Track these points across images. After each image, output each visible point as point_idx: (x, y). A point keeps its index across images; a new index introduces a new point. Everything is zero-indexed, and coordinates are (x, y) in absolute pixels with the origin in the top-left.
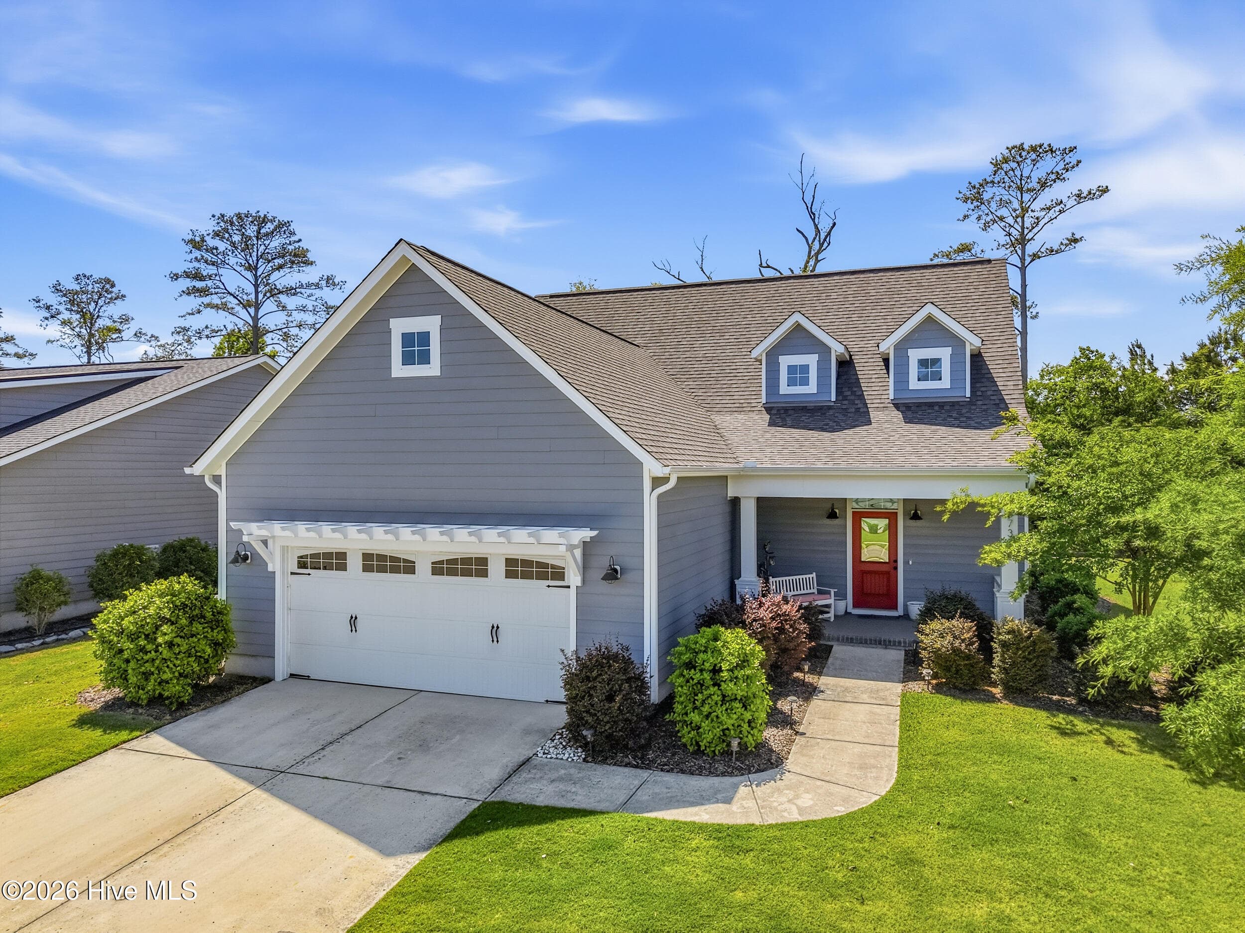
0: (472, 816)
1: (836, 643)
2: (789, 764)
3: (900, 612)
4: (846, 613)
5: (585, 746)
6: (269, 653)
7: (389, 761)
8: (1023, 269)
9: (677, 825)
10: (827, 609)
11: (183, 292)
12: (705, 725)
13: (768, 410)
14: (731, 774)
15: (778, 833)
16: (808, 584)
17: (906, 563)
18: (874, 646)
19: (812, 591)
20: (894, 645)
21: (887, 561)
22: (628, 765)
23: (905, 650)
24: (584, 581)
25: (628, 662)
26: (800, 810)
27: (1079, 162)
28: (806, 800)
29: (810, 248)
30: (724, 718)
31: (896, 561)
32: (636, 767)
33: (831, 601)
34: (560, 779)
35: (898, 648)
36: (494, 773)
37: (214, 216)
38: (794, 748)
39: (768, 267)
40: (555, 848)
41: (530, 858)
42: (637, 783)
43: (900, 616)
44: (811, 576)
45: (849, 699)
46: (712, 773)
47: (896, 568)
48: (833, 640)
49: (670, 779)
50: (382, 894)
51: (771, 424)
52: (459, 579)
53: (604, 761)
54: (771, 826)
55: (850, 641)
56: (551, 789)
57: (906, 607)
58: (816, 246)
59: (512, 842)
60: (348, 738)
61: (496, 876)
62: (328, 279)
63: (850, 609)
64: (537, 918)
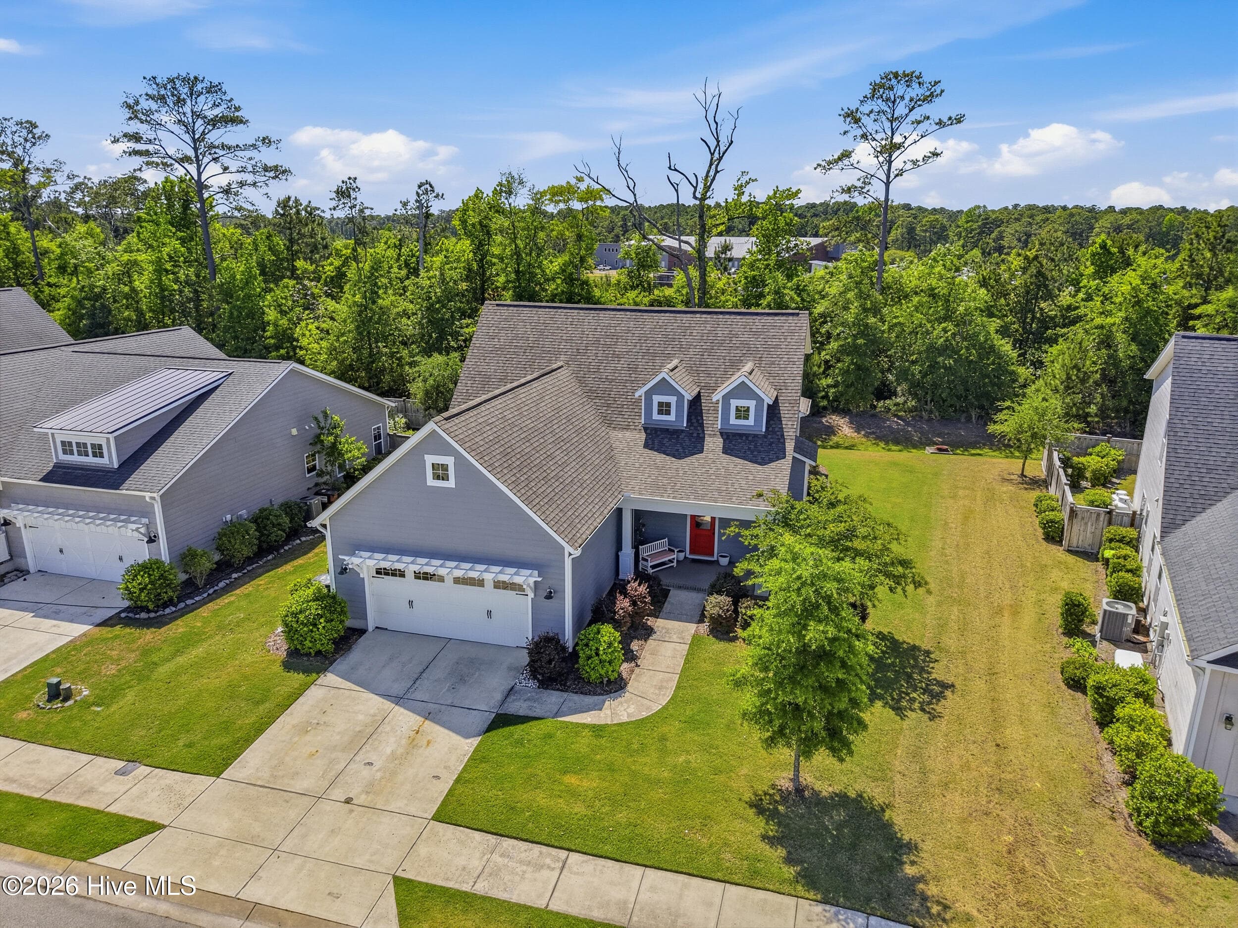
0: (493, 722)
1: (673, 588)
2: (629, 688)
3: (715, 558)
4: (685, 558)
5: (538, 681)
6: (364, 617)
7: (448, 690)
8: (887, 184)
9: (578, 725)
11: (124, 152)
12: (592, 673)
13: (646, 429)
14: (602, 695)
15: (616, 728)
16: (662, 545)
17: (720, 532)
18: (692, 591)
19: (665, 549)
20: (703, 591)
21: (710, 529)
22: (558, 690)
24: (535, 595)
25: (558, 641)
26: (629, 715)
27: (942, 91)
28: (631, 710)
29: (712, 154)
30: (600, 670)
31: (714, 531)
32: (562, 691)
33: (675, 556)
34: (528, 699)
36: (498, 696)
37: (144, 78)
38: (633, 676)
39: (675, 170)
40: (530, 738)
41: (520, 743)
42: (562, 701)
43: (715, 561)
44: (664, 541)
45: (666, 639)
46: (595, 694)
47: (714, 534)
48: (670, 586)
49: (576, 697)
50: (466, 760)
51: (646, 446)
52: (468, 587)
53: (546, 688)
54: (615, 724)
55: (680, 588)
56: (525, 705)
57: (718, 556)
58: (716, 156)
59: (511, 735)
60: (424, 675)
61: (509, 751)
62: (264, 139)
63: (688, 555)
64: (526, 768)
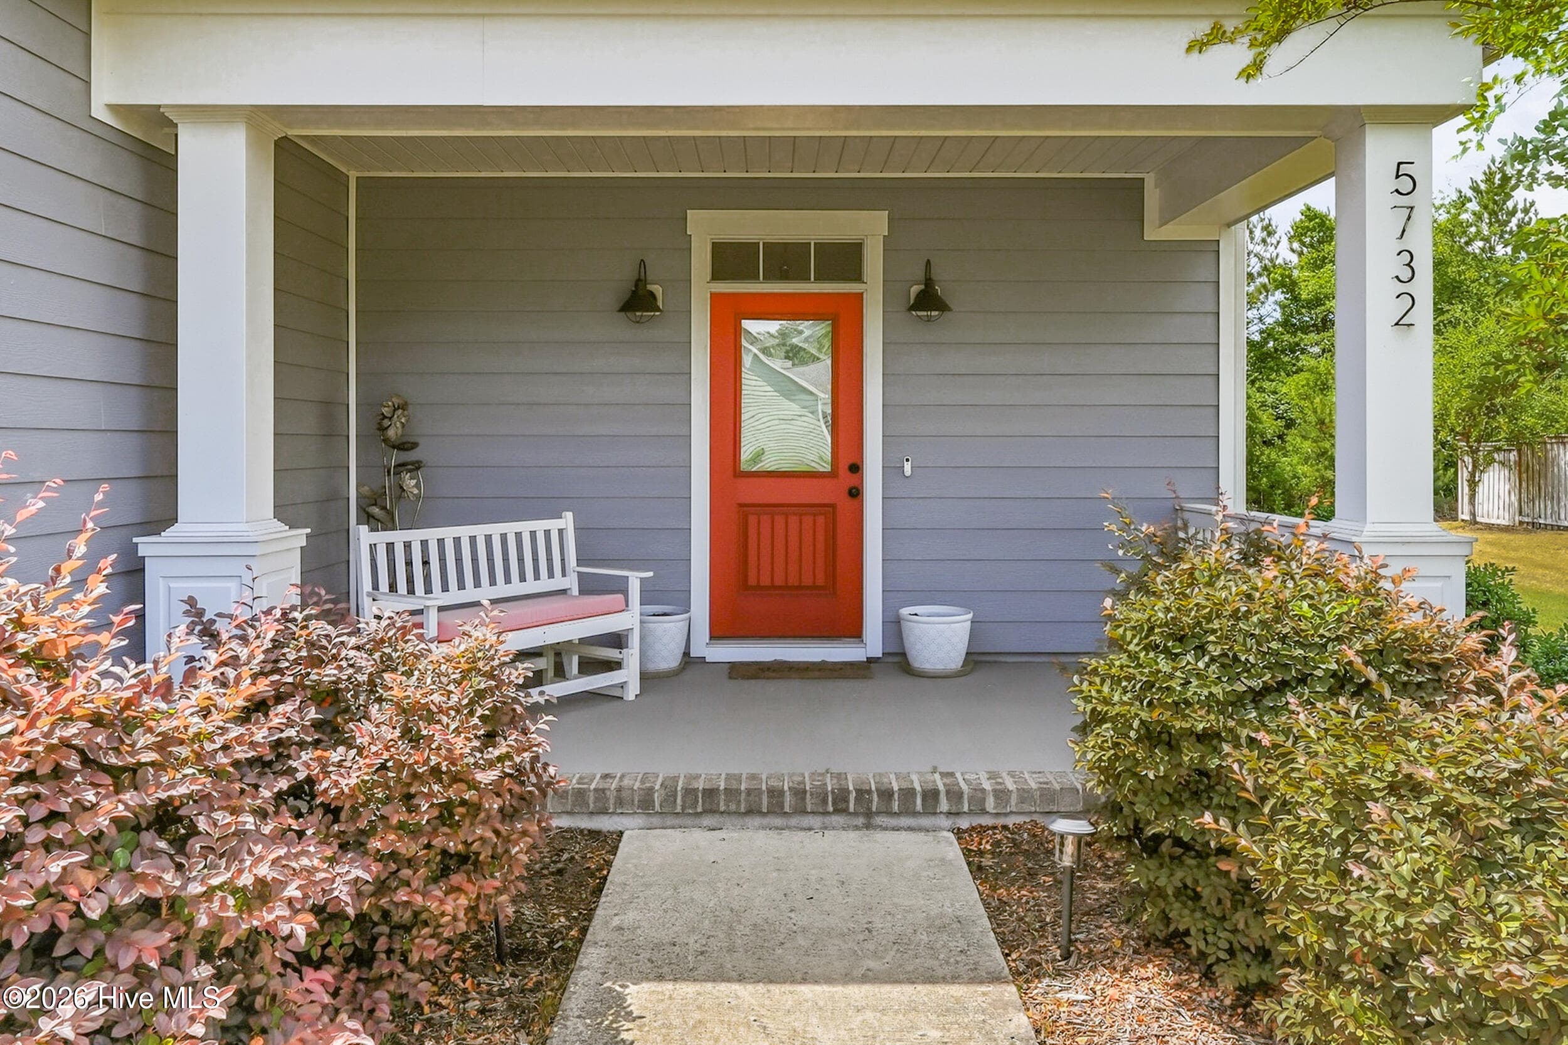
1: (639, 821)
3: (873, 643)
4: (688, 660)
10: (611, 654)
16: (538, 554)
17: (891, 470)
18: (816, 821)
19: (558, 583)
20: (908, 810)
21: (828, 468)
23: (959, 833)
31: (856, 468)
33: (627, 620)
35: (925, 821)
43: (870, 660)
44: (553, 525)
47: (856, 493)
48: (622, 802)
57: (894, 626)
63: (702, 647)
